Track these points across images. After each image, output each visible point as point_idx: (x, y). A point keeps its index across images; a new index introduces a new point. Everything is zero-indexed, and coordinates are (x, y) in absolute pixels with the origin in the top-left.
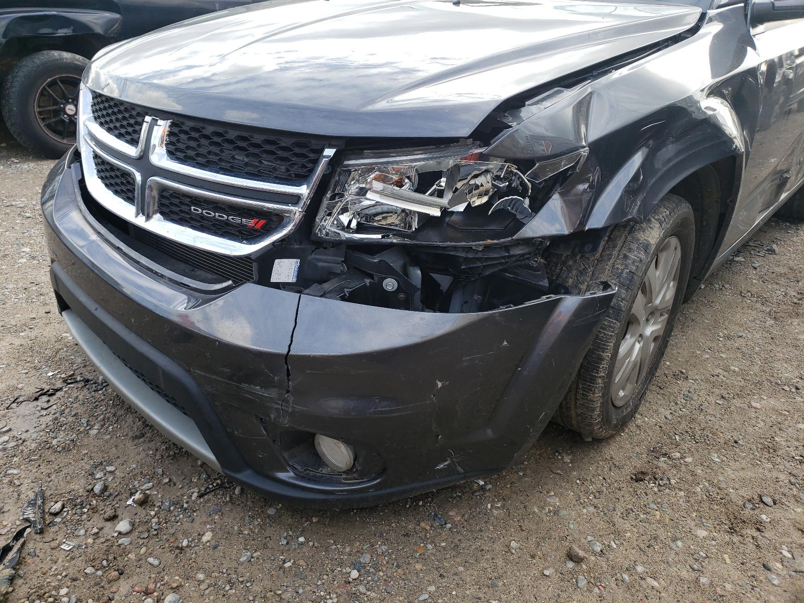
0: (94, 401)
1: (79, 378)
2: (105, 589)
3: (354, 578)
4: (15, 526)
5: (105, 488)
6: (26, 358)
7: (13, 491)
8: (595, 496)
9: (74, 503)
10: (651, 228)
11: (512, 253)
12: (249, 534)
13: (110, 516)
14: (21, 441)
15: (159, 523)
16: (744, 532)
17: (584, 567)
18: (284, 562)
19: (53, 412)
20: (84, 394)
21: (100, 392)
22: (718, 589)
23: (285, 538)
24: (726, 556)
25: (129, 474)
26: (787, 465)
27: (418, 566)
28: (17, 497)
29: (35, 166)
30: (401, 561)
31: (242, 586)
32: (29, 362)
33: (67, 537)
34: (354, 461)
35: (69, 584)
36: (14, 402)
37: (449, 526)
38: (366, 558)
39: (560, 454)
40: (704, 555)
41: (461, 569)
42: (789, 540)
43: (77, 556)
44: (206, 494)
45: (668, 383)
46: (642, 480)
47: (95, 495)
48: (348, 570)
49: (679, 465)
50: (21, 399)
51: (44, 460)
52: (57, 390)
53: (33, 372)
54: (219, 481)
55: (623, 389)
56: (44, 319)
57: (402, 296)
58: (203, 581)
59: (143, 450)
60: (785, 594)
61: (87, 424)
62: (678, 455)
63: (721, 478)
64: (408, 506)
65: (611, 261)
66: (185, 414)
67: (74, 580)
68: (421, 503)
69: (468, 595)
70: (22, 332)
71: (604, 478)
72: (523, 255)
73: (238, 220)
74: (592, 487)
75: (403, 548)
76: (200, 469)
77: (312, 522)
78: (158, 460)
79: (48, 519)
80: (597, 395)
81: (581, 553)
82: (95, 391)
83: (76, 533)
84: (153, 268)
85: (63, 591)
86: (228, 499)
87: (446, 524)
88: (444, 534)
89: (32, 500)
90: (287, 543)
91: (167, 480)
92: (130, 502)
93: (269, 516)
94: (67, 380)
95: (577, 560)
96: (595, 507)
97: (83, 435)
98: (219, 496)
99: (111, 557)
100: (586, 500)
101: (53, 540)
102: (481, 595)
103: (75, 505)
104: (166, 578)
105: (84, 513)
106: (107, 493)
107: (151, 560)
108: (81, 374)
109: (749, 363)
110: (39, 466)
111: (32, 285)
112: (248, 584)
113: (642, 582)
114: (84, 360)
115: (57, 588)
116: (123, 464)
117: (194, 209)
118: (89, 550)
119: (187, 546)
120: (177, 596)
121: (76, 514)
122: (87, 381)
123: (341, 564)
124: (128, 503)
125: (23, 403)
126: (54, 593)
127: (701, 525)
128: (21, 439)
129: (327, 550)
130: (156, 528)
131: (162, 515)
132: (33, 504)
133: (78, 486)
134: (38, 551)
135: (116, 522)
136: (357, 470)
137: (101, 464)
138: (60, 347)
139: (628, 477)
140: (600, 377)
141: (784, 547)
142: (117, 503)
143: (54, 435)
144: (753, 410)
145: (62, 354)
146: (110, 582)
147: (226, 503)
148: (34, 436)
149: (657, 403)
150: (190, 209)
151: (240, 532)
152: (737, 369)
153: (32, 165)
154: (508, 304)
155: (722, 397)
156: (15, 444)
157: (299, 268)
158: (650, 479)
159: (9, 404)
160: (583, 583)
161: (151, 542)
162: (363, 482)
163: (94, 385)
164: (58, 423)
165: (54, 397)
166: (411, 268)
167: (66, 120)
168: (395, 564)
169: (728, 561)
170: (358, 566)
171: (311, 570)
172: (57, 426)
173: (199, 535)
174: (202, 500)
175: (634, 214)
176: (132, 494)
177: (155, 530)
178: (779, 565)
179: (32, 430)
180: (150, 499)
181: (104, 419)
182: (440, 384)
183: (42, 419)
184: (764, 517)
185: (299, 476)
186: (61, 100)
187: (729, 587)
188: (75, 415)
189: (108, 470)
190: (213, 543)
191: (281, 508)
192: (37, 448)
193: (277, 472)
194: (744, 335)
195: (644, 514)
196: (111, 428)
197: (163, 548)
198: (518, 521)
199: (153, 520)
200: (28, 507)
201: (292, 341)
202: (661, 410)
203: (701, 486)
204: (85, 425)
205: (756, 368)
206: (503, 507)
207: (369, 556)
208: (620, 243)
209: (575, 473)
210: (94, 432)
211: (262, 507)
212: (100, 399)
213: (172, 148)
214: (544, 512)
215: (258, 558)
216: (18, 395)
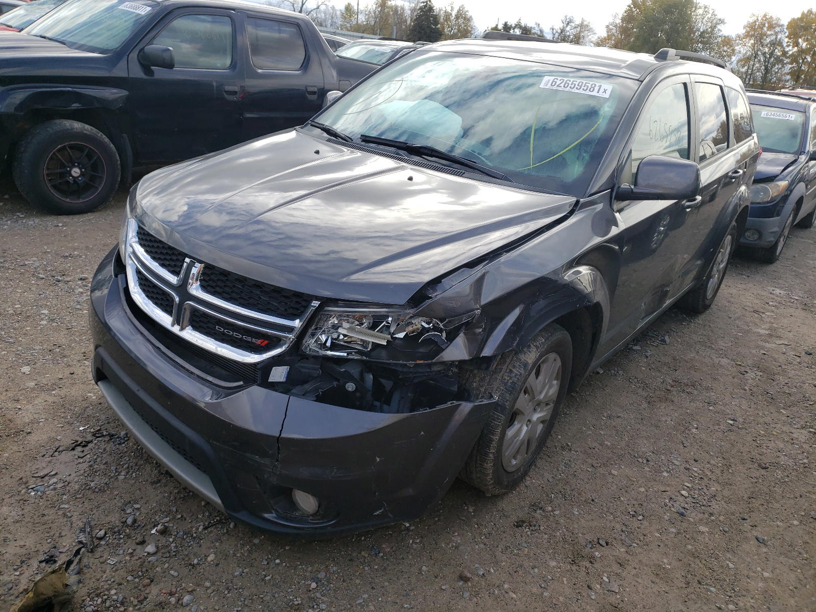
0: (119, 452)
1: (105, 433)
2: (142, 592)
3: (313, 588)
4: (72, 547)
5: (135, 521)
6: (59, 414)
7: (67, 521)
8: (486, 537)
9: (112, 531)
10: (530, 352)
11: (432, 369)
12: (240, 556)
13: (140, 541)
14: (67, 483)
15: (176, 547)
16: (581, 563)
17: (470, 584)
18: (265, 576)
19: (88, 460)
20: (110, 447)
21: (123, 445)
22: (554, 600)
23: (266, 560)
24: (565, 579)
25: (151, 511)
26: (624, 517)
27: (358, 581)
28: (70, 525)
29: (40, 223)
30: (346, 578)
31: (236, 591)
32: (63, 417)
33: (111, 554)
34: (319, 507)
35: (116, 587)
36: (56, 451)
37: (381, 554)
38: (322, 575)
39: (466, 505)
40: (551, 578)
41: (387, 584)
42: (610, 570)
43: (120, 568)
44: (209, 527)
45: (556, 453)
46: (521, 526)
47: (127, 526)
48: (309, 582)
49: (549, 516)
50: (61, 449)
51: (86, 498)
52: (89, 442)
53: (67, 427)
54: (218, 518)
55: (515, 459)
56: (70, 380)
57: (358, 394)
58: (209, 588)
59: (160, 493)
60: (597, 605)
61: (116, 471)
62: (550, 508)
63: (576, 526)
64: (354, 540)
65: (502, 373)
66: (199, 469)
67: (120, 584)
68: (363, 538)
69: (389, 601)
70: (53, 390)
71: (495, 524)
72: (439, 371)
73: (249, 339)
74: (484, 530)
75: (348, 569)
76: (203, 508)
77: (285, 549)
78: (172, 501)
79: (96, 542)
80: (489, 466)
81: (469, 575)
82: (119, 444)
83: (117, 552)
84: (185, 367)
85: (113, 592)
86: (225, 531)
87: (379, 553)
88: (377, 560)
89: (82, 528)
90: (268, 563)
91: (180, 516)
92: (153, 531)
93: (255, 544)
94: (95, 434)
95: (465, 579)
96: (485, 544)
97: (113, 479)
98: (218, 529)
99: (144, 570)
100: (479, 539)
101: (101, 557)
102: (398, 601)
103: (115, 533)
104: (183, 585)
105: (121, 538)
106: (136, 525)
107: (172, 572)
108: (106, 429)
109: (620, 439)
110: (84, 502)
111: (55, 346)
112: (241, 590)
113: (506, 595)
114: (108, 417)
115: (109, 590)
116: (146, 503)
117: (218, 328)
118: (128, 564)
119: (198, 564)
120: (192, 597)
121: (115, 539)
122: (111, 436)
123: (305, 578)
124: (152, 532)
125: (64, 452)
126: (106, 593)
127: (553, 558)
128: (66, 481)
129: (295, 568)
130: (174, 550)
131: (179, 541)
132: (83, 530)
133: (115, 519)
134: (91, 564)
135: (144, 545)
136: (320, 514)
137: (130, 502)
138: (87, 405)
139: (512, 524)
140: (491, 453)
141: (605, 574)
142: (144, 532)
143: (91, 479)
144: (611, 476)
145: (89, 412)
146: (144, 586)
147: (224, 534)
148: (76, 479)
149: (544, 469)
150: (215, 328)
151: (234, 555)
152: (609, 444)
153: (37, 220)
154: (425, 407)
155: (592, 466)
156: (63, 485)
157: (288, 373)
158: (527, 526)
159: (52, 453)
160: (467, 595)
161: (171, 560)
162: (324, 522)
163: (118, 439)
164: (93, 469)
165: (87, 448)
166: (366, 374)
167: (70, 181)
168: (342, 579)
169: (565, 582)
170: (318, 581)
171: (284, 582)
172: (92, 472)
173: (206, 556)
174: (206, 531)
175: (514, 347)
176: (154, 526)
177: (174, 552)
178: (598, 586)
179: (73, 475)
180: (168, 529)
181: (128, 468)
182: (378, 460)
183: (80, 466)
184: (597, 553)
185: (279, 517)
186: (67, 163)
187: (561, 599)
188: (106, 463)
189: (136, 507)
190: (215, 562)
191: (263, 539)
192: (80, 489)
193: (264, 513)
194: (622, 416)
195: (517, 550)
196: (134, 474)
197: (180, 565)
198: (430, 552)
199: (172, 545)
200: (80, 533)
201: (282, 428)
202: (546, 474)
203: (561, 532)
204: (114, 472)
205: (623, 444)
206: (421, 542)
207: (324, 574)
208: (508, 361)
209: (475, 520)
210: (121, 477)
211: (249, 538)
212: (124, 452)
213: (205, 284)
214: (448, 547)
215: (247, 573)
216: (58, 445)
